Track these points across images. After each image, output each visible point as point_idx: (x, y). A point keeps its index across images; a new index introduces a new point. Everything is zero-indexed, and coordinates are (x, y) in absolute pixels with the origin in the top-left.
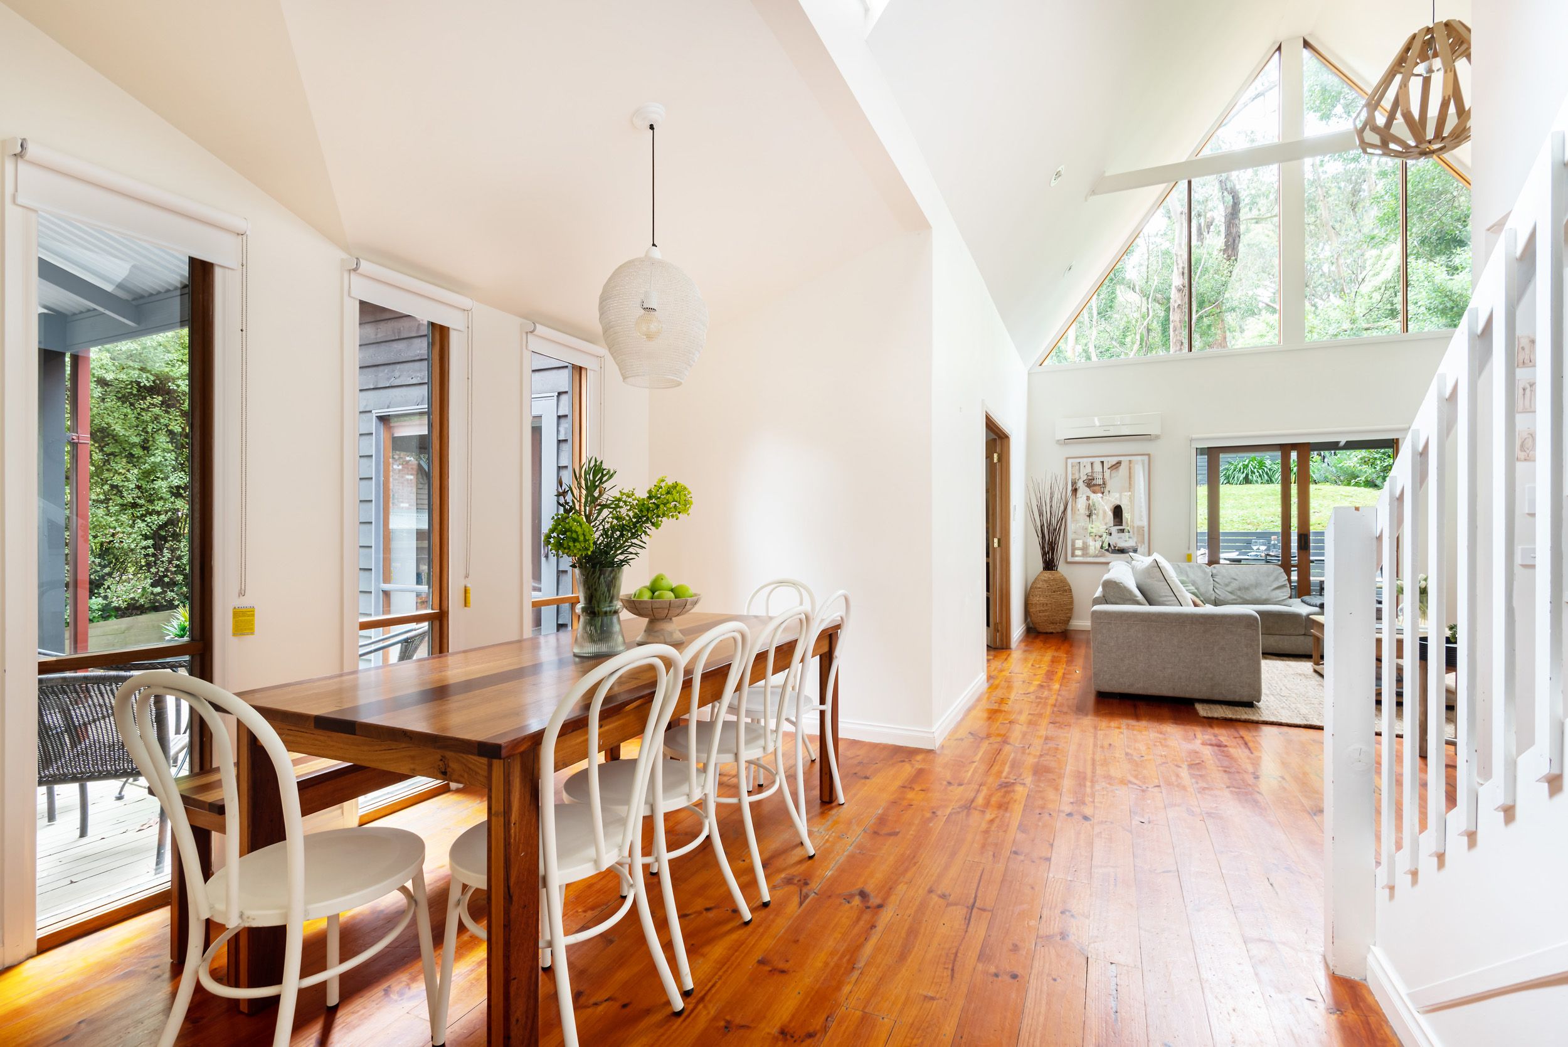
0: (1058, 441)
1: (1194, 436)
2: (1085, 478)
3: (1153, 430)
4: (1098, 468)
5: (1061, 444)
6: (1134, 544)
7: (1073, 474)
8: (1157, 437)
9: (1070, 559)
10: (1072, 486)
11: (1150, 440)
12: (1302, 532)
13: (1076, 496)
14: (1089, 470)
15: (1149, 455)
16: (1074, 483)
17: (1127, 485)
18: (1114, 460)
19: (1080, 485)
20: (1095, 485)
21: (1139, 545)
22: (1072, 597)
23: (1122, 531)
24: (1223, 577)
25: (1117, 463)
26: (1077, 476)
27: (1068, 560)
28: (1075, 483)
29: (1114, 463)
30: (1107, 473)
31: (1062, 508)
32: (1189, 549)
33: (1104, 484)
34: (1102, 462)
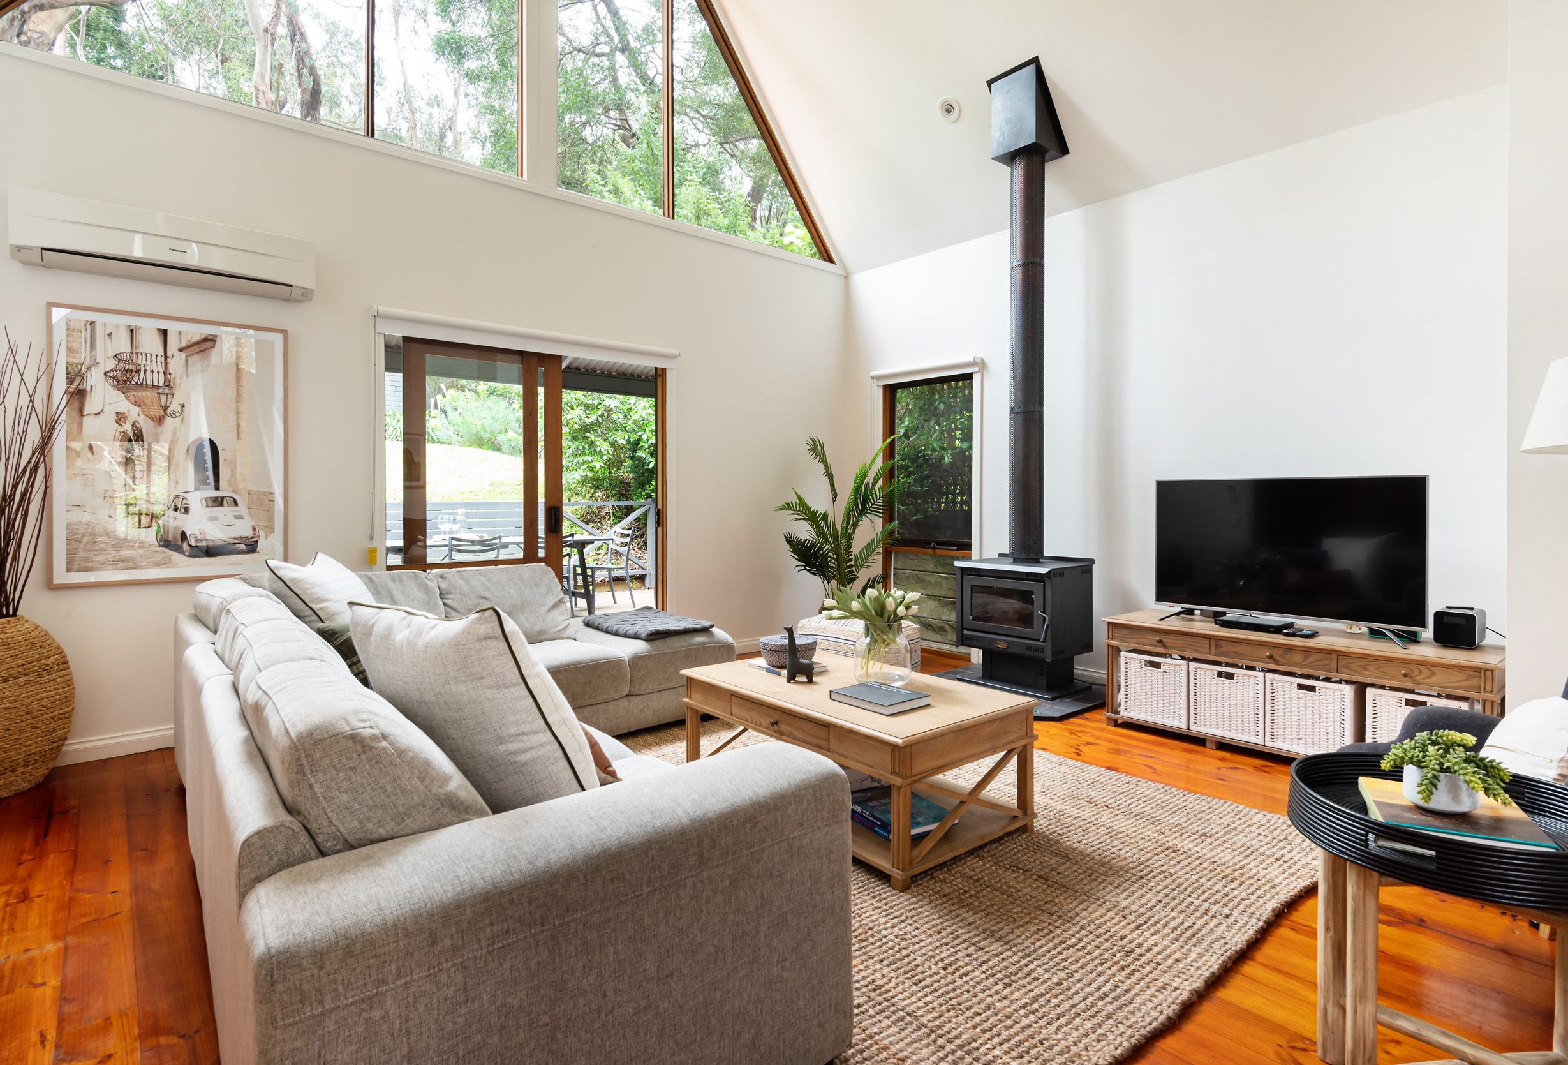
0: (19, 248)
1: (383, 309)
2: (111, 364)
3: (300, 278)
4: (150, 344)
5: (26, 263)
6: (249, 533)
7: (70, 350)
8: (306, 295)
9: (61, 576)
10: (70, 381)
11: (288, 300)
12: (552, 504)
13: (81, 410)
14: (122, 345)
15: (284, 332)
16: (75, 375)
17: (232, 394)
18: (195, 332)
19: (96, 380)
20: (141, 386)
21: (262, 534)
22: (69, 683)
23: (219, 502)
24: (463, 594)
25: (206, 340)
26: (84, 356)
27: (57, 581)
28: (81, 376)
29: (197, 338)
30: (177, 362)
31: (34, 436)
32: (371, 538)
33: (168, 384)
34: (164, 333)
